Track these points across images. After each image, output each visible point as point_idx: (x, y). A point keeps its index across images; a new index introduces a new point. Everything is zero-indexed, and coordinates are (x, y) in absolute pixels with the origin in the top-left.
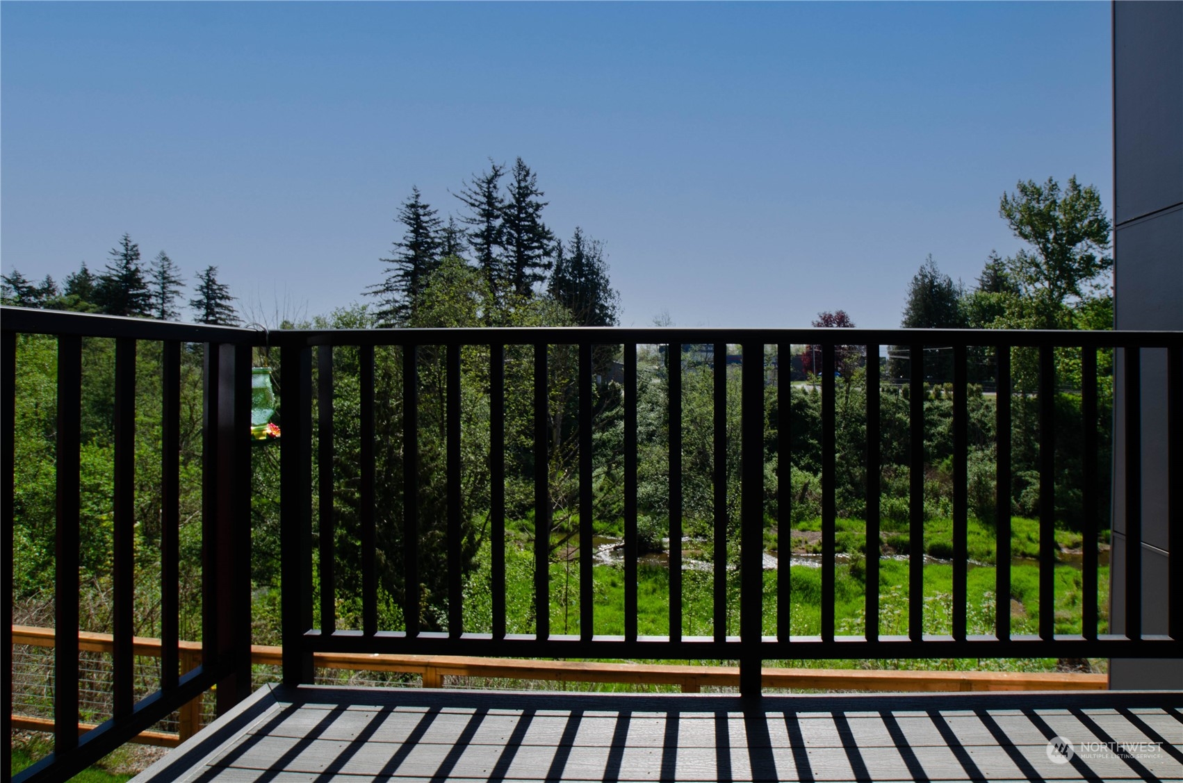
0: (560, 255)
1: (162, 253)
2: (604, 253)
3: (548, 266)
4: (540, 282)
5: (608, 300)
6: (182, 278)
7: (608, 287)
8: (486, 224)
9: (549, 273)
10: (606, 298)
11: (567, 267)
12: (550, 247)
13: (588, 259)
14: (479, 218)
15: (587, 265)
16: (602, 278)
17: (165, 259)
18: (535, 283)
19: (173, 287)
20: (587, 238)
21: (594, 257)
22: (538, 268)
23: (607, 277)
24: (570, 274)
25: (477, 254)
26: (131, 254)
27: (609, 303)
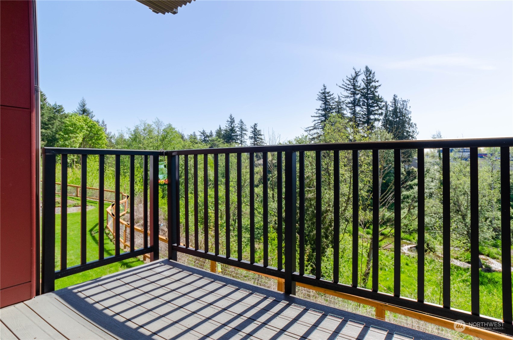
0: (386, 109)
1: (241, 120)
2: (408, 106)
3: (381, 114)
4: (378, 122)
5: (411, 128)
6: (247, 128)
7: (411, 122)
8: (353, 98)
9: (381, 118)
10: (409, 128)
11: (390, 114)
12: (382, 105)
13: (400, 109)
14: (350, 95)
15: (399, 113)
16: (407, 118)
17: (242, 122)
18: (376, 122)
19: (244, 132)
20: (400, 99)
21: (403, 108)
22: (376, 115)
23: (410, 117)
24: (391, 117)
25: (350, 111)
26: (232, 121)
27: (411, 130)
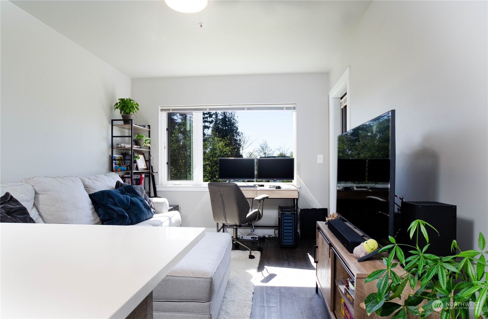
0: (216, 117)
2: (236, 116)
3: (211, 122)
4: (207, 129)
5: (238, 137)
7: (238, 131)
9: (212, 125)
10: (237, 136)
11: (219, 122)
12: (212, 113)
13: (229, 119)
15: (228, 121)
16: (235, 127)
18: (205, 129)
21: (231, 117)
22: (207, 123)
23: (237, 126)
24: (221, 125)
27: (238, 138)
